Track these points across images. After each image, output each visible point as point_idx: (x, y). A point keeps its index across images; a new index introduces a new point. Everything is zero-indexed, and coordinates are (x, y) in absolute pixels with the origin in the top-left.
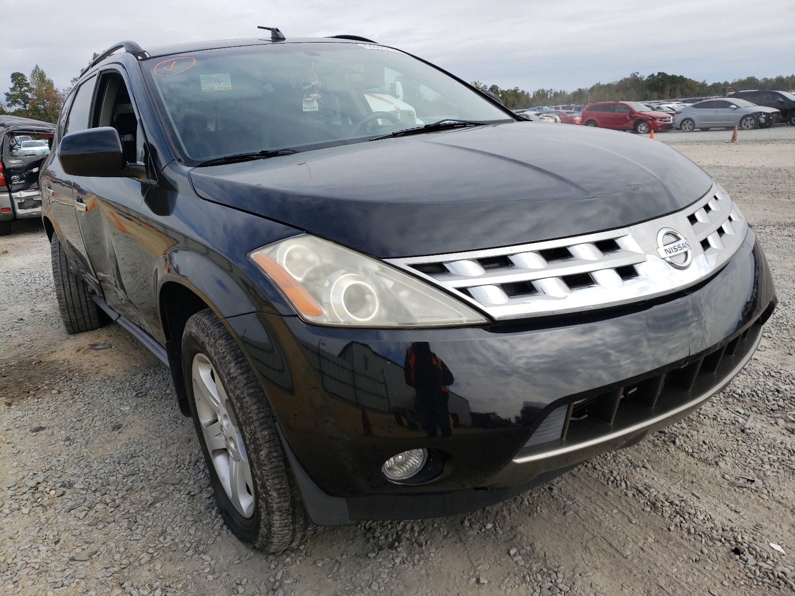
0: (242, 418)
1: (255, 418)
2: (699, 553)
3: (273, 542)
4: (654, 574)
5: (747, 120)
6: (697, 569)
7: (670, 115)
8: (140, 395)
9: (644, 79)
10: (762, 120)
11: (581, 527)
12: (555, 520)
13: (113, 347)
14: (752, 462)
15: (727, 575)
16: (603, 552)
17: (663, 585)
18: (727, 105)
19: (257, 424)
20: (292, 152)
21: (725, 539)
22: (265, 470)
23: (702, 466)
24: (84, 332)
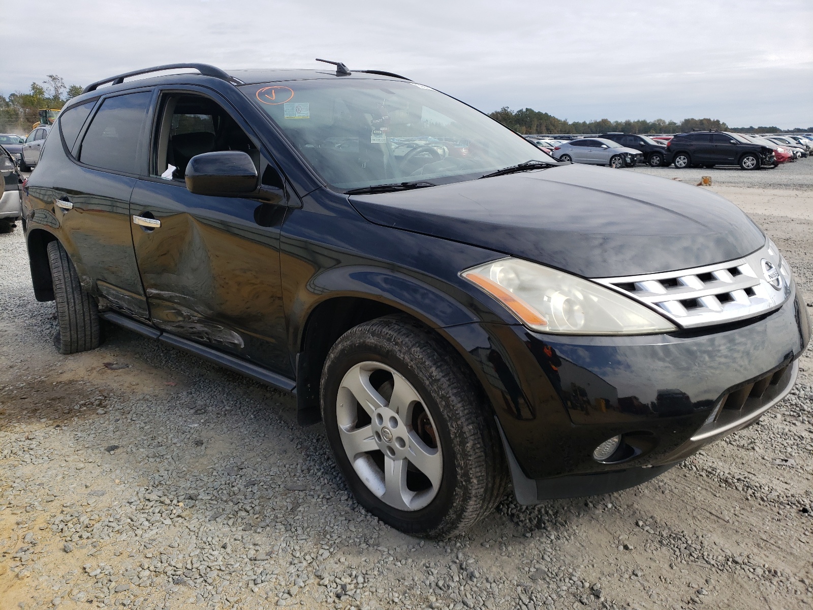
0: (448, 415)
1: (461, 414)
2: (777, 514)
3: (458, 527)
4: (756, 532)
5: (615, 159)
6: (782, 526)
7: (550, 151)
8: (199, 412)
9: (514, 114)
10: (628, 160)
11: (681, 502)
12: (658, 498)
13: (130, 366)
14: (777, 446)
15: (805, 528)
16: (709, 520)
17: (765, 539)
18: (599, 144)
19: (463, 420)
20: (428, 185)
21: (791, 503)
22: (470, 460)
23: (742, 451)
24: (81, 351)
